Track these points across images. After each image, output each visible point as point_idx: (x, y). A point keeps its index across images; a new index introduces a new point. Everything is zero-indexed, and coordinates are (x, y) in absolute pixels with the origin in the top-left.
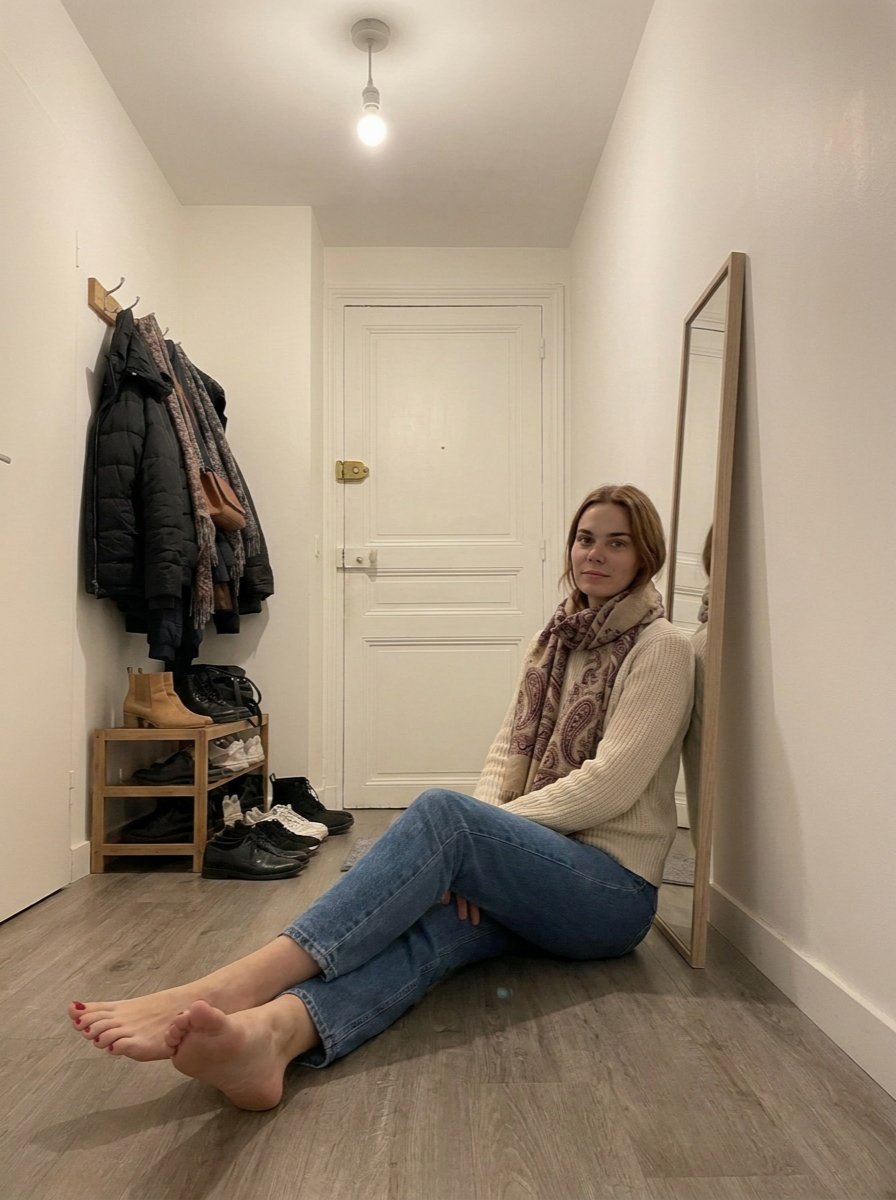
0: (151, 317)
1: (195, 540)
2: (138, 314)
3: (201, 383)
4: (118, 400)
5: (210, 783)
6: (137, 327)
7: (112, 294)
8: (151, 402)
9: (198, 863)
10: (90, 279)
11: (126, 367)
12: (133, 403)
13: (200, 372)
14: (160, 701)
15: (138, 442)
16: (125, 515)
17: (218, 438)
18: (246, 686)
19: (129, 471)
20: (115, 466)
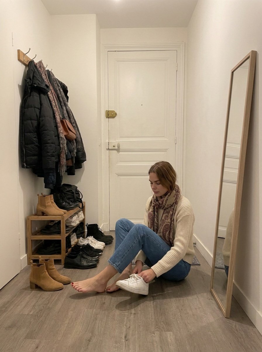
0: (40, 62)
1: (59, 145)
2: (36, 61)
3: (59, 85)
4: (30, 96)
5: (66, 233)
6: (36, 66)
7: (26, 55)
8: (42, 95)
9: (63, 262)
10: (18, 50)
11: (32, 83)
12: (35, 96)
13: (59, 81)
14: (48, 206)
15: (38, 111)
16: (35, 139)
17: (66, 105)
18: (78, 193)
19: (35, 123)
20: (30, 121)
